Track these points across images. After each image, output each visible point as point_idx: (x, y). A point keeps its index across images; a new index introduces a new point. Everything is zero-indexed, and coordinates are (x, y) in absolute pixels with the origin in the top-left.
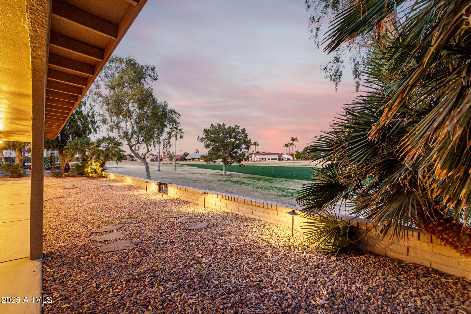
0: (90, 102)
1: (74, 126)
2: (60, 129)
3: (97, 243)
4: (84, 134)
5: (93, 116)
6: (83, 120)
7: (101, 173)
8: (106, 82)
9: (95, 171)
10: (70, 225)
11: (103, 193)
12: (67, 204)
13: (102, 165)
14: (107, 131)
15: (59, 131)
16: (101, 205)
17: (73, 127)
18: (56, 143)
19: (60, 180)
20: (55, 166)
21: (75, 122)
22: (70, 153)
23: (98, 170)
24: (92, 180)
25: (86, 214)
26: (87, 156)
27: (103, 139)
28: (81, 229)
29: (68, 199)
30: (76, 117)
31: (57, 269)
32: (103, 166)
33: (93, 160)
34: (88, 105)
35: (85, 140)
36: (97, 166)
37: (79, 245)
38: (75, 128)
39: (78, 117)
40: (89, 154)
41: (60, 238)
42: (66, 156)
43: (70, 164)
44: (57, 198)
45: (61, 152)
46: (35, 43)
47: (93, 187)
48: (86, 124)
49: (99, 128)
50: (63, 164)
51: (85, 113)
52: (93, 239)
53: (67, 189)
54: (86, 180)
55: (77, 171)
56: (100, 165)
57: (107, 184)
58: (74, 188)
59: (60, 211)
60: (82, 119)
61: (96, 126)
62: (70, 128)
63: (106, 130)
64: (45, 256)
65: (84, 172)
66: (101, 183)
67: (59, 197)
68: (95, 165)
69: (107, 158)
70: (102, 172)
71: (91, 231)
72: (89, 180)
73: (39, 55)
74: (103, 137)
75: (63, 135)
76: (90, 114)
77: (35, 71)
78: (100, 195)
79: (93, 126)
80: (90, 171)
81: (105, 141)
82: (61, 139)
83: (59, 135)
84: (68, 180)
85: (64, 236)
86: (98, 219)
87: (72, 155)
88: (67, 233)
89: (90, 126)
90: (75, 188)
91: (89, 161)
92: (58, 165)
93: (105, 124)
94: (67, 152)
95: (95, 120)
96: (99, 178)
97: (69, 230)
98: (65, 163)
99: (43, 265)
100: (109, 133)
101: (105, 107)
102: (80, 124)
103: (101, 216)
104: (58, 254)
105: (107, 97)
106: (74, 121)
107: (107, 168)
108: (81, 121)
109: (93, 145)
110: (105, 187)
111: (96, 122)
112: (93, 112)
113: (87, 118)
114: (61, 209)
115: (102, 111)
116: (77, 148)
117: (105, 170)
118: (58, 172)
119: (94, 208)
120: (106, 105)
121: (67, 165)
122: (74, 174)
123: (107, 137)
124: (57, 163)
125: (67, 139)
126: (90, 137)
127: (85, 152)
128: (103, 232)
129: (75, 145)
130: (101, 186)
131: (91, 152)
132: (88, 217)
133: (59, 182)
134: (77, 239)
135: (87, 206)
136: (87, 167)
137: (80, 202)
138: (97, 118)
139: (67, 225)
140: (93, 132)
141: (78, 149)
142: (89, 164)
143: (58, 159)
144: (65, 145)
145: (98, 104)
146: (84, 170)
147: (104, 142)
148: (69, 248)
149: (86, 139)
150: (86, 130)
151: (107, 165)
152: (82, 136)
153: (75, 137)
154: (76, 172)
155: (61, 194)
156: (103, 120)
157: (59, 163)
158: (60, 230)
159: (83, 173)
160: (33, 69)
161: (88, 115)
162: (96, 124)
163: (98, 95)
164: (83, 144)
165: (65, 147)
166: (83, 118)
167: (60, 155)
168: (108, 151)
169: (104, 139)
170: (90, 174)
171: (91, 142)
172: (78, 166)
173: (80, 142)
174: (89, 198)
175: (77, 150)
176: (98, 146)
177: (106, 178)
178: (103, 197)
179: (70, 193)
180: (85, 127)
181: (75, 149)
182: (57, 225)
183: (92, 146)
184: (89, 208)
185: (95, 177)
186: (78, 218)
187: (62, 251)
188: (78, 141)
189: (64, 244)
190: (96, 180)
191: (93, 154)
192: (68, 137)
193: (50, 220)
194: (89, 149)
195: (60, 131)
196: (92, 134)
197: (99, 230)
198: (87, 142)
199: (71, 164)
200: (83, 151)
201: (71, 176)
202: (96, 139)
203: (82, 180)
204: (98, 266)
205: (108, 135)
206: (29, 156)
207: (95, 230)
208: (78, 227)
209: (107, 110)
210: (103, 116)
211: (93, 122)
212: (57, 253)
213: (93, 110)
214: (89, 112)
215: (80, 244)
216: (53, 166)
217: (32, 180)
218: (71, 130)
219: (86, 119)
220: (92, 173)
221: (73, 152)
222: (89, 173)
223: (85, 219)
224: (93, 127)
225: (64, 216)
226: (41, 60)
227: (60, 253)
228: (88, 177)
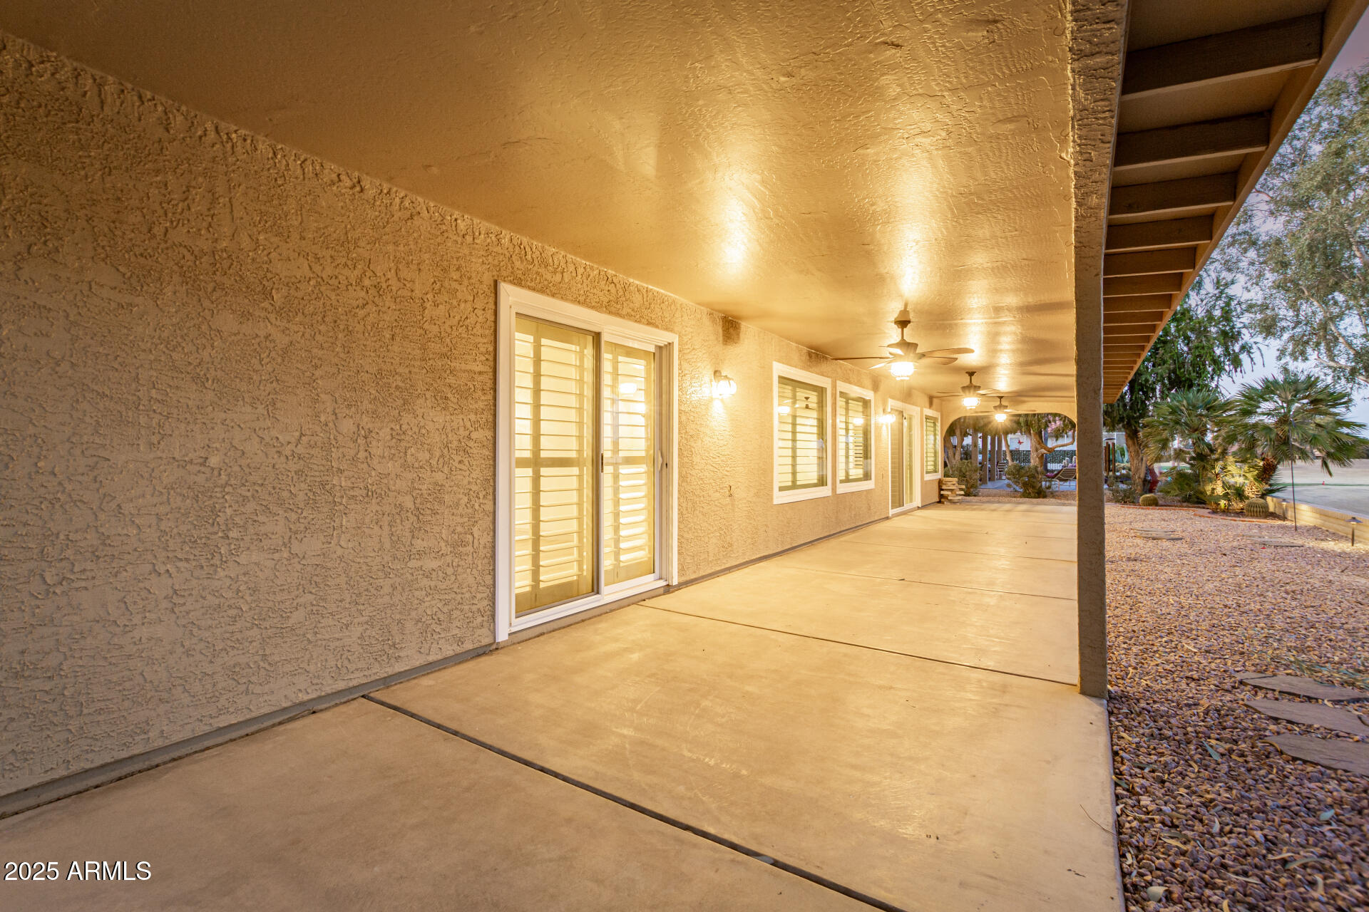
0: (1214, 275)
1: (1167, 357)
2: (1129, 373)
3: (1260, 718)
4: (1199, 377)
5: (1227, 316)
6: (1193, 337)
7: (1262, 501)
8: (1271, 193)
9: (1240, 494)
10: (1172, 641)
11: (1274, 568)
12: (1157, 580)
13: (1266, 473)
14: (1279, 358)
15: (1127, 378)
16: (1267, 606)
17: (1165, 362)
18: (1119, 410)
19: (1131, 511)
20: (1118, 474)
21: (1169, 345)
22: (1158, 438)
23: (1252, 490)
24: (1228, 521)
25: (1216, 622)
26: (1208, 445)
27: (1267, 387)
28: (1205, 662)
29: (1160, 568)
30: (1173, 330)
31: (1144, 741)
32: (1269, 479)
33: (1231, 459)
34: (1209, 287)
35: (1200, 395)
36: (1246, 478)
37: (1201, 702)
38: (1170, 364)
39: (1178, 330)
40: (1216, 438)
41: (1146, 666)
42: (1146, 446)
43: (1157, 467)
44: (1129, 559)
45: (1133, 435)
46: (1086, 185)
47: (1235, 544)
48: (1203, 348)
49: (1249, 352)
50: (1138, 470)
51: (1200, 313)
52: (1246, 702)
53: (1154, 539)
54: (1209, 520)
55: (1181, 489)
56: (1257, 475)
57: (1286, 539)
58: (1173, 539)
59: (1139, 596)
60: (1189, 333)
61: (1237, 348)
62: (1154, 366)
63: (1278, 353)
64: (1111, 698)
65: (1203, 493)
66: (1264, 533)
67: (1133, 556)
68: (1238, 474)
69: (1284, 449)
70: (1263, 496)
71: (1239, 677)
72: (1220, 521)
73: (1092, 208)
74: (1266, 381)
75: (1137, 387)
76: (1217, 313)
77: (1080, 248)
78: (1260, 573)
79: (1227, 349)
80: (1220, 491)
81: (1273, 392)
82: (1131, 400)
83: (1126, 388)
84: (1155, 513)
85: (1157, 665)
86: (1259, 648)
87: (1165, 444)
88: (1164, 658)
89: (1218, 351)
90: (1177, 539)
91: (1217, 460)
92: (1124, 472)
93: (1274, 334)
94: (1150, 434)
95: (1233, 327)
96: (1252, 516)
97: (1169, 653)
98: (1144, 465)
99: (1109, 717)
100: (1287, 364)
101: (1270, 277)
102: (1186, 349)
103: (1271, 640)
104: (1143, 704)
105: (1278, 242)
106: (1165, 342)
107: (1285, 486)
108: (1187, 338)
109: (1230, 410)
110: (1280, 550)
111: (1239, 333)
112: (1228, 304)
113: (1206, 328)
114: (1142, 592)
115: (1256, 295)
116: (1177, 422)
117: (1278, 490)
118: (1125, 491)
119: (1242, 609)
120: (1272, 270)
121: (1150, 471)
122: (1169, 497)
123: (1280, 378)
124: (1122, 465)
125: (1148, 398)
126: (1217, 386)
127: (1204, 433)
128: (1280, 692)
129: (1171, 413)
130: (1264, 545)
131: (1223, 433)
132: (1225, 632)
133: (1130, 518)
134: (1193, 685)
135: (1217, 599)
136: (1211, 480)
137: (1193, 583)
138: (1241, 320)
139: (1161, 637)
140: (1227, 367)
141: (1181, 425)
142: (1218, 470)
143: (1123, 455)
144: (1142, 416)
145: (1242, 273)
146: (1201, 488)
147: (1272, 398)
148: (1173, 702)
149: (1204, 393)
150: (1204, 365)
151: (1283, 475)
152: (1191, 386)
153: (1170, 389)
154: (1178, 492)
155: (1137, 550)
156: (1265, 321)
157: (1129, 465)
158: (1144, 646)
159: (1198, 498)
160: (1078, 245)
161: (1210, 317)
162: (1237, 341)
163: (1242, 243)
164: (1195, 407)
165: (1146, 420)
166: (1192, 330)
167: (1130, 442)
168: (1287, 428)
169: (1270, 388)
170: (1223, 503)
171: (1222, 400)
172: (1181, 475)
173: (1185, 403)
174: (1223, 576)
175: (1178, 427)
176: (1247, 413)
177: (1284, 518)
178: (1272, 580)
179: (1164, 552)
180: (1200, 356)
181: (1171, 424)
182: (1134, 631)
183: (1225, 412)
184: (1226, 606)
185: (1241, 513)
186: (1193, 626)
187: (1155, 702)
188: (1178, 401)
189: (1159, 687)
190: (1243, 524)
191: (1231, 439)
192: (1147, 390)
193: (1116, 612)
194: (1217, 424)
195: (1130, 377)
196: (1224, 376)
197: (1265, 680)
198: (1209, 402)
199: (1160, 468)
200: (1196, 430)
201: (1160, 502)
202: (1241, 388)
203: (1197, 518)
204: (1267, 788)
205: (1286, 370)
206: (1057, 447)
207: (1251, 676)
208: (1195, 653)
209: (1278, 287)
210: (1264, 307)
211: (1229, 336)
212: (1142, 701)
213: (1227, 296)
214: (1214, 306)
215: (1205, 703)
216: (1111, 473)
217: (1080, 506)
218: (1159, 370)
219: (1201, 331)
220: (1229, 500)
221: (1166, 434)
222: (1219, 497)
223: (1215, 637)
224: (1227, 353)
225: (1152, 612)
226: (1096, 217)
227: (1148, 704)
228: (1214, 512)
